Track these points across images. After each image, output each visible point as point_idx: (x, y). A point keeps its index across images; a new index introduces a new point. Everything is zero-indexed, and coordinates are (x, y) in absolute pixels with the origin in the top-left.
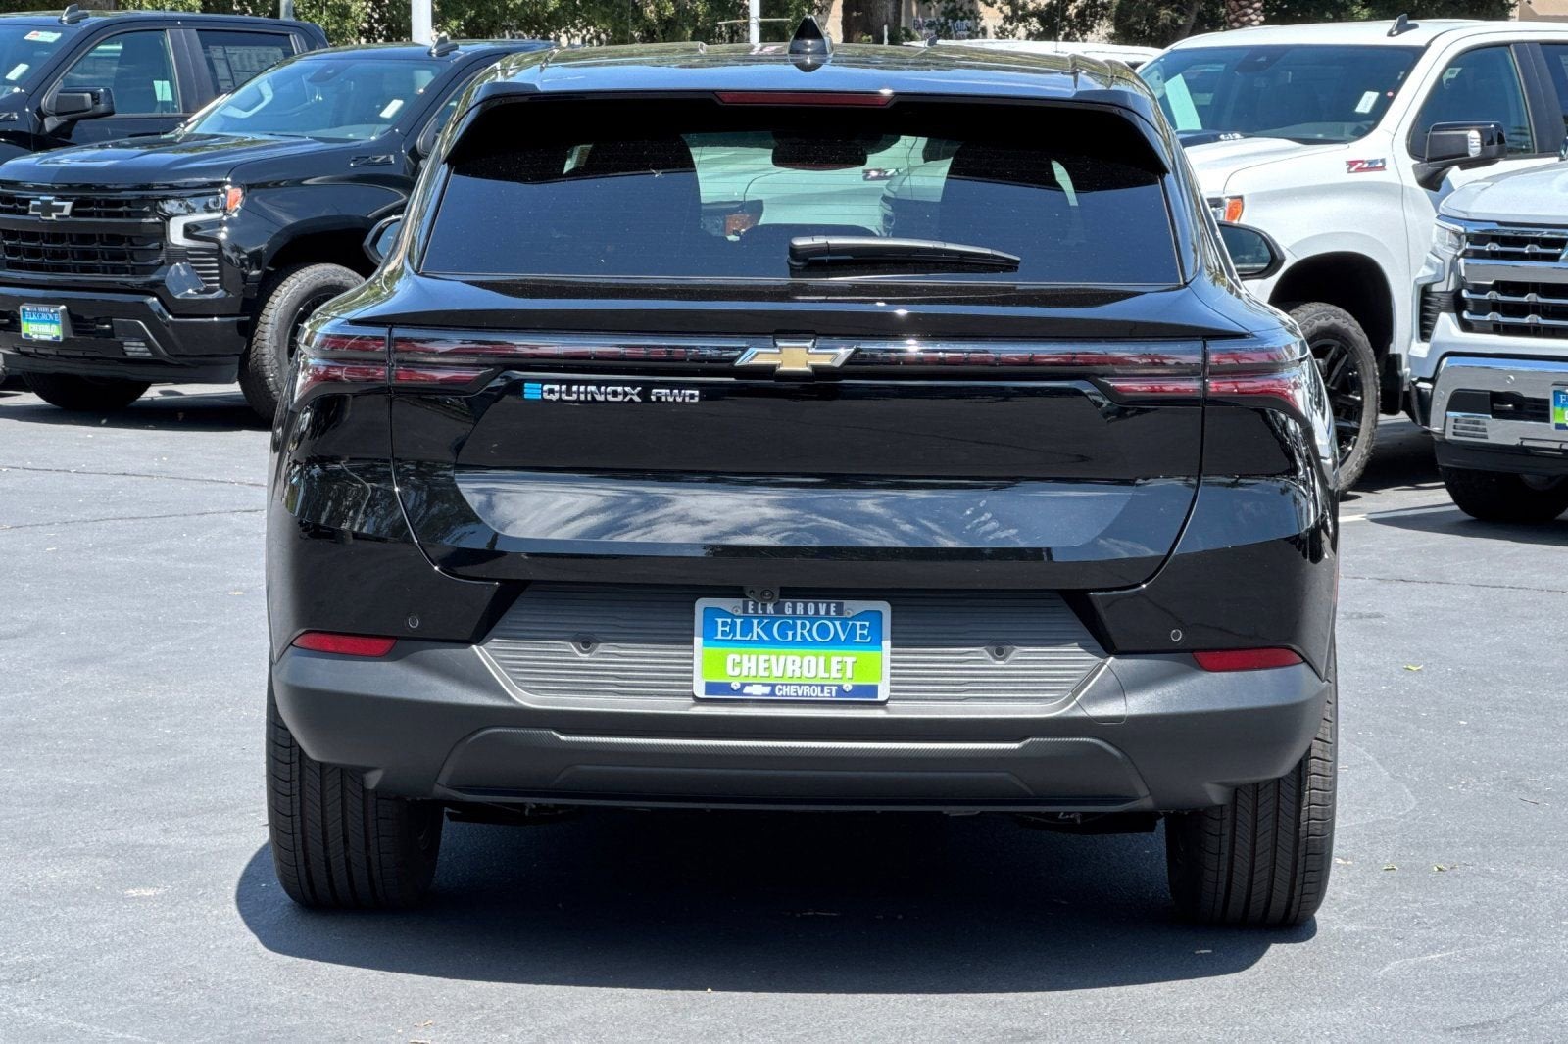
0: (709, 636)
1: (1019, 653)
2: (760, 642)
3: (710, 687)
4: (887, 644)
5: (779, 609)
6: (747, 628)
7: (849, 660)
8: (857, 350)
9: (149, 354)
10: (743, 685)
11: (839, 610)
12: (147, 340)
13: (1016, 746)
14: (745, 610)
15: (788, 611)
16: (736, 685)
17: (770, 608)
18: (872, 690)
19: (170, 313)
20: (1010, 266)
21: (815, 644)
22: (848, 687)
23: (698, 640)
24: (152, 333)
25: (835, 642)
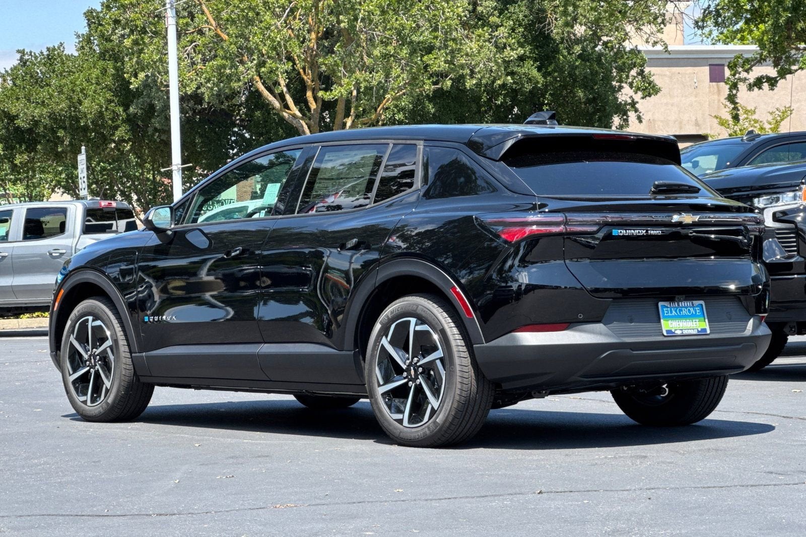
10: (675, 330)
11: (692, 304)
14: (670, 305)
15: (680, 305)
17: (676, 304)
20: (698, 191)
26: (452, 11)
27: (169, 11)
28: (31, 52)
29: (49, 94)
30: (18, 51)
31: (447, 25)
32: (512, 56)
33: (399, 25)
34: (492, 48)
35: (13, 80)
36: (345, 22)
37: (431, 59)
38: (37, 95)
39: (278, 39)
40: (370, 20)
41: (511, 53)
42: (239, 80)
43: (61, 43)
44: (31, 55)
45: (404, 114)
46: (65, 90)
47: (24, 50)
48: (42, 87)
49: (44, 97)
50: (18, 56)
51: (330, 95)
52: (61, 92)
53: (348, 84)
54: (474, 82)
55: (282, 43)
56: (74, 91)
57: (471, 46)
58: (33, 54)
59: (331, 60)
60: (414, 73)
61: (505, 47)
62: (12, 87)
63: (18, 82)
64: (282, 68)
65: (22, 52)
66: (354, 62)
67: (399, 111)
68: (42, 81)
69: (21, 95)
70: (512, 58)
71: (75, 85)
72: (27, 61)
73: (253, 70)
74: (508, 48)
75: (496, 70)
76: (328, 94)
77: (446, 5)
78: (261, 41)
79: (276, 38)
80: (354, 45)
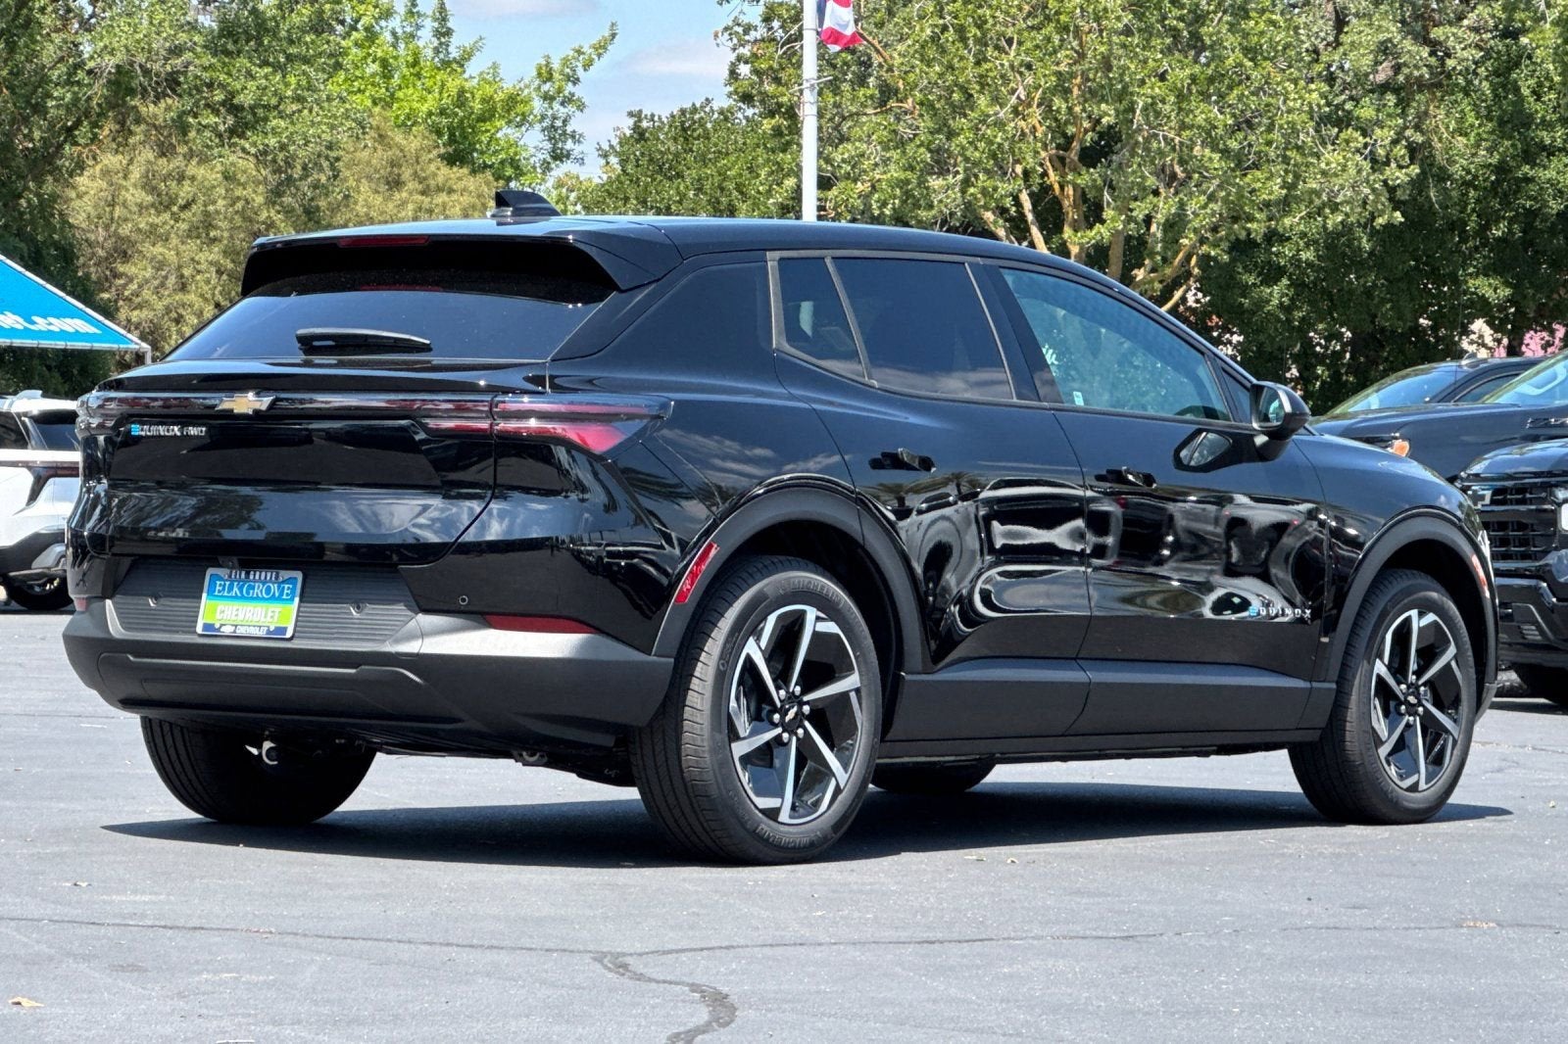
0: (211, 593)
1: (369, 608)
2: (236, 597)
3: (207, 627)
4: (297, 600)
5: (248, 574)
6: (231, 589)
7: (277, 610)
8: (277, 400)
9: (1539, 638)
10: (222, 625)
11: (277, 578)
12: (1539, 628)
13: (353, 671)
14: (230, 576)
15: (251, 577)
16: (217, 626)
17: (243, 576)
18: (283, 630)
19: (1555, 596)
20: (425, 348)
21: (263, 599)
22: (272, 629)
23: (204, 595)
24: (1540, 615)
25: (273, 598)
26: (1300, 98)
27: (807, 93)
28: (653, 115)
29: (678, 193)
30: (631, 114)
31: (1288, 123)
32: (1398, 178)
33: (1205, 120)
34: (1364, 163)
35: (623, 162)
36: (1109, 115)
37: (1259, 180)
38: (658, 193)
39: (998, 140)
40: (1155, 111)
41: (1397, 174)
42: (931, 207)
43: (707, 99)
44: (653, 120)
45: (1317, 250)
46: (707, 187)
47: (640, 111)
48: (670, 179)
49: (670, 199)
50: (631, 122)
51: (1082, 237)
52: (700, 190)
53: (1113, 220)
54: (1340, 219)
55: (1006, 145)
56: (722, 189)
57: (1332, 158)
58: (656, 118)
59: (1087, 177)
60: (1233, 202)
61: (1387, 163)
62: (619, 176)
63: (630, 169)
64: (1003, 189)
65: (637, 116)
66: (1125, 182)
67: (1307, 245)
68: (670, 169)
69: (632, 192)
70: (1398, 181)
71: (726, 178)
72: (645, 130)
73: (957, 189)
74: (1393, 165)
75: (1373, 201)
76: (1079, 234)
77: (1293, 86)
78: (970, 143)
79: (995, 137)
80: (1127, 154)
